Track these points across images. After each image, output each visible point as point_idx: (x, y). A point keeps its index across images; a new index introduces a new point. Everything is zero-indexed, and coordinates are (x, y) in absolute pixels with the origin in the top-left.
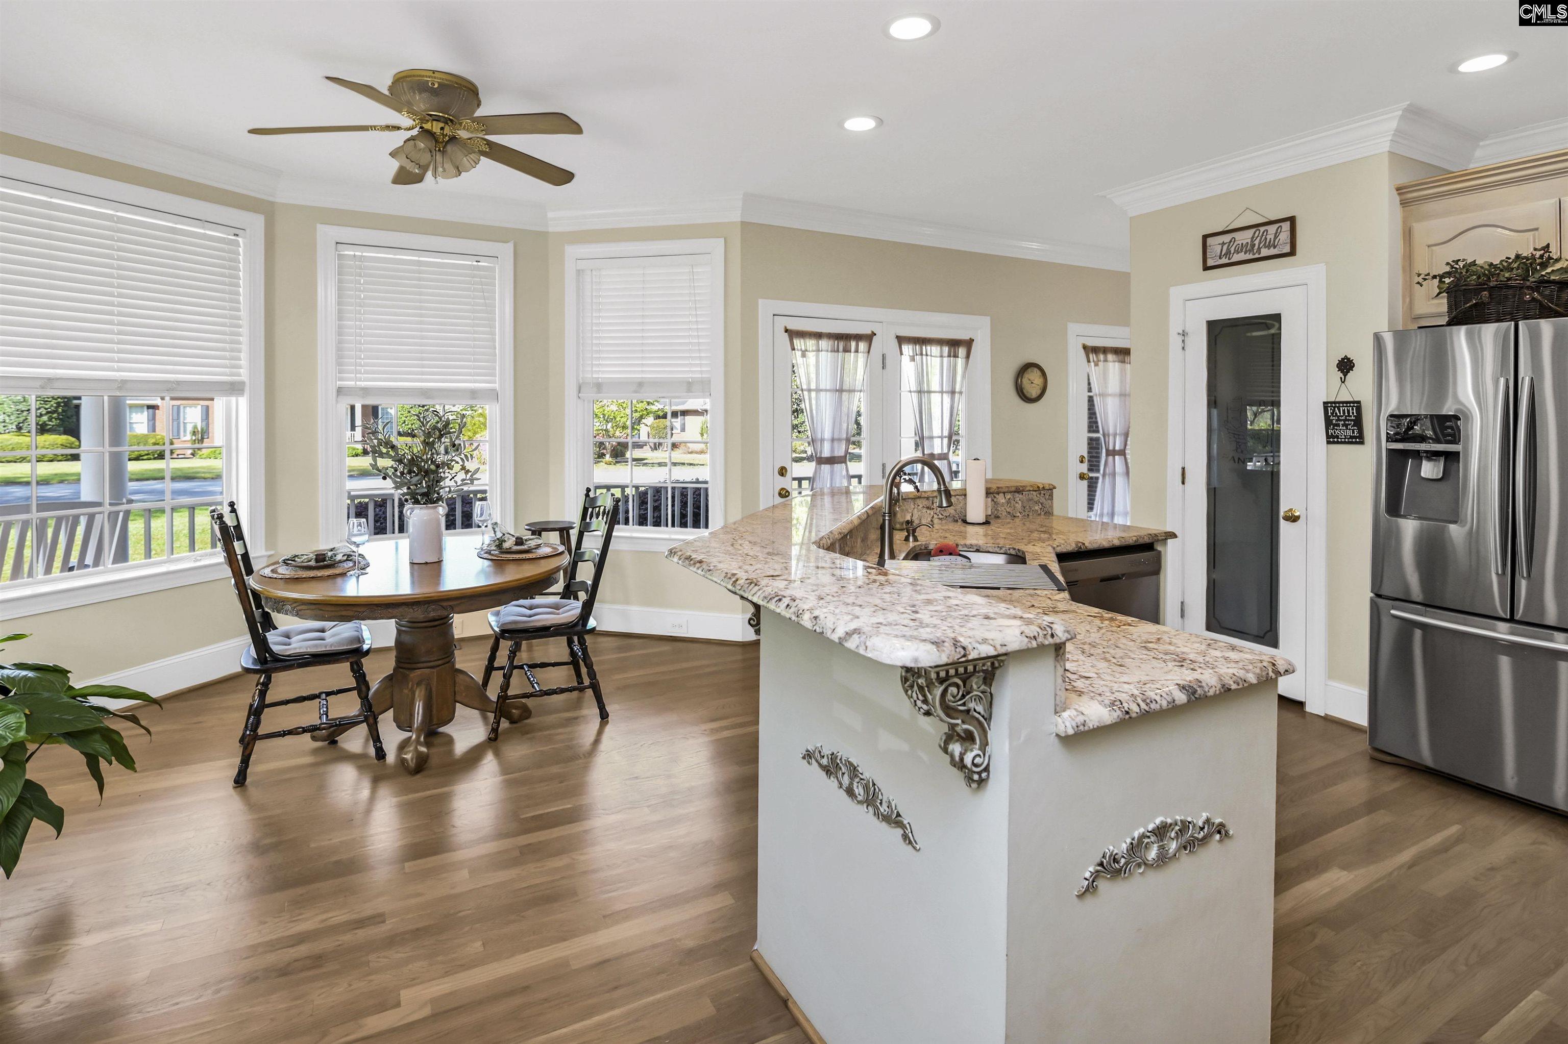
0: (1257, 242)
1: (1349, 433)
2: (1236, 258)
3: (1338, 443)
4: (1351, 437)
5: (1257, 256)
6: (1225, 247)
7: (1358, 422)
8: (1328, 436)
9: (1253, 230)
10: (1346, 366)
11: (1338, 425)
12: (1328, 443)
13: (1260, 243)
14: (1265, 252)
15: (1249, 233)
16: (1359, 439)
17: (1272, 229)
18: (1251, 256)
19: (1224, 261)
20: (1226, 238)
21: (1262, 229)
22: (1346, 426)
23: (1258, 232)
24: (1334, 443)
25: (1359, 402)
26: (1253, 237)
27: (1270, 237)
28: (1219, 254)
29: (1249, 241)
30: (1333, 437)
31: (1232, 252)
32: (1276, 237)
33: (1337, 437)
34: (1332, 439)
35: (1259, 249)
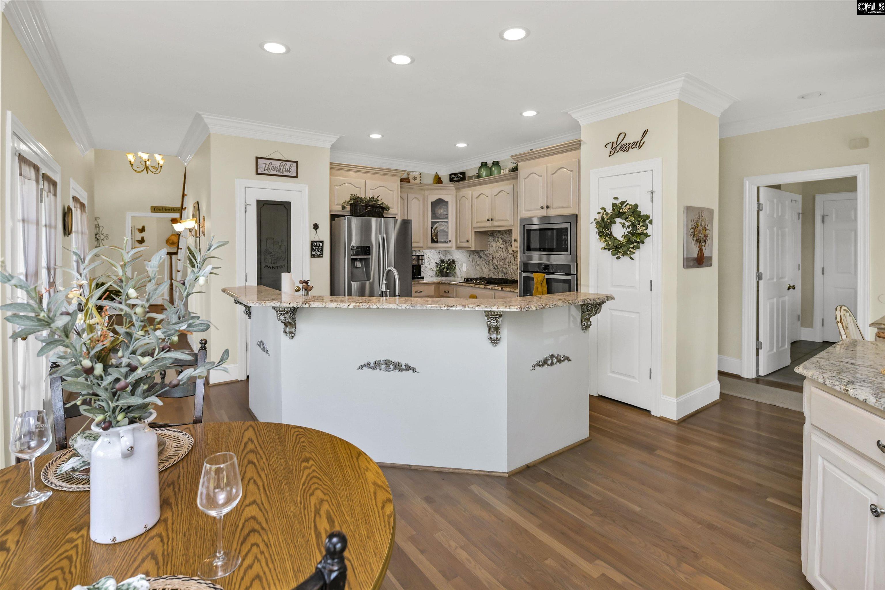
0: (282, 168)
1: (319, 253)
2: (272, 172)
3: (315, 257)
4: (320, 255)
5: (281, 174)
6: (267, 166)
7: (322, 249)
8: (312, 255)
9: (280, 162)
10: (316, 227)
11: (315, 250)
12: (311, 257)
13: (283, 169)
14: (285, 173)
15: (279, 163)
16: (321, 255)
17: (289, 164)
18: (279, 174)
19: (266, 172)
20: (268, 162)
21: (284, 163)
22: (318, 250)
23: (282, 164)
24: (313, 257)
25: (323, 241)
26: (280, 165)
27: (288, 167)
28: (264, 168)
29: (278, 166)
30: (313, 255)
31: (271, 169)
32: (290, 168)
33: (315, 255)
34: (312, 256)
35: (283, 171)
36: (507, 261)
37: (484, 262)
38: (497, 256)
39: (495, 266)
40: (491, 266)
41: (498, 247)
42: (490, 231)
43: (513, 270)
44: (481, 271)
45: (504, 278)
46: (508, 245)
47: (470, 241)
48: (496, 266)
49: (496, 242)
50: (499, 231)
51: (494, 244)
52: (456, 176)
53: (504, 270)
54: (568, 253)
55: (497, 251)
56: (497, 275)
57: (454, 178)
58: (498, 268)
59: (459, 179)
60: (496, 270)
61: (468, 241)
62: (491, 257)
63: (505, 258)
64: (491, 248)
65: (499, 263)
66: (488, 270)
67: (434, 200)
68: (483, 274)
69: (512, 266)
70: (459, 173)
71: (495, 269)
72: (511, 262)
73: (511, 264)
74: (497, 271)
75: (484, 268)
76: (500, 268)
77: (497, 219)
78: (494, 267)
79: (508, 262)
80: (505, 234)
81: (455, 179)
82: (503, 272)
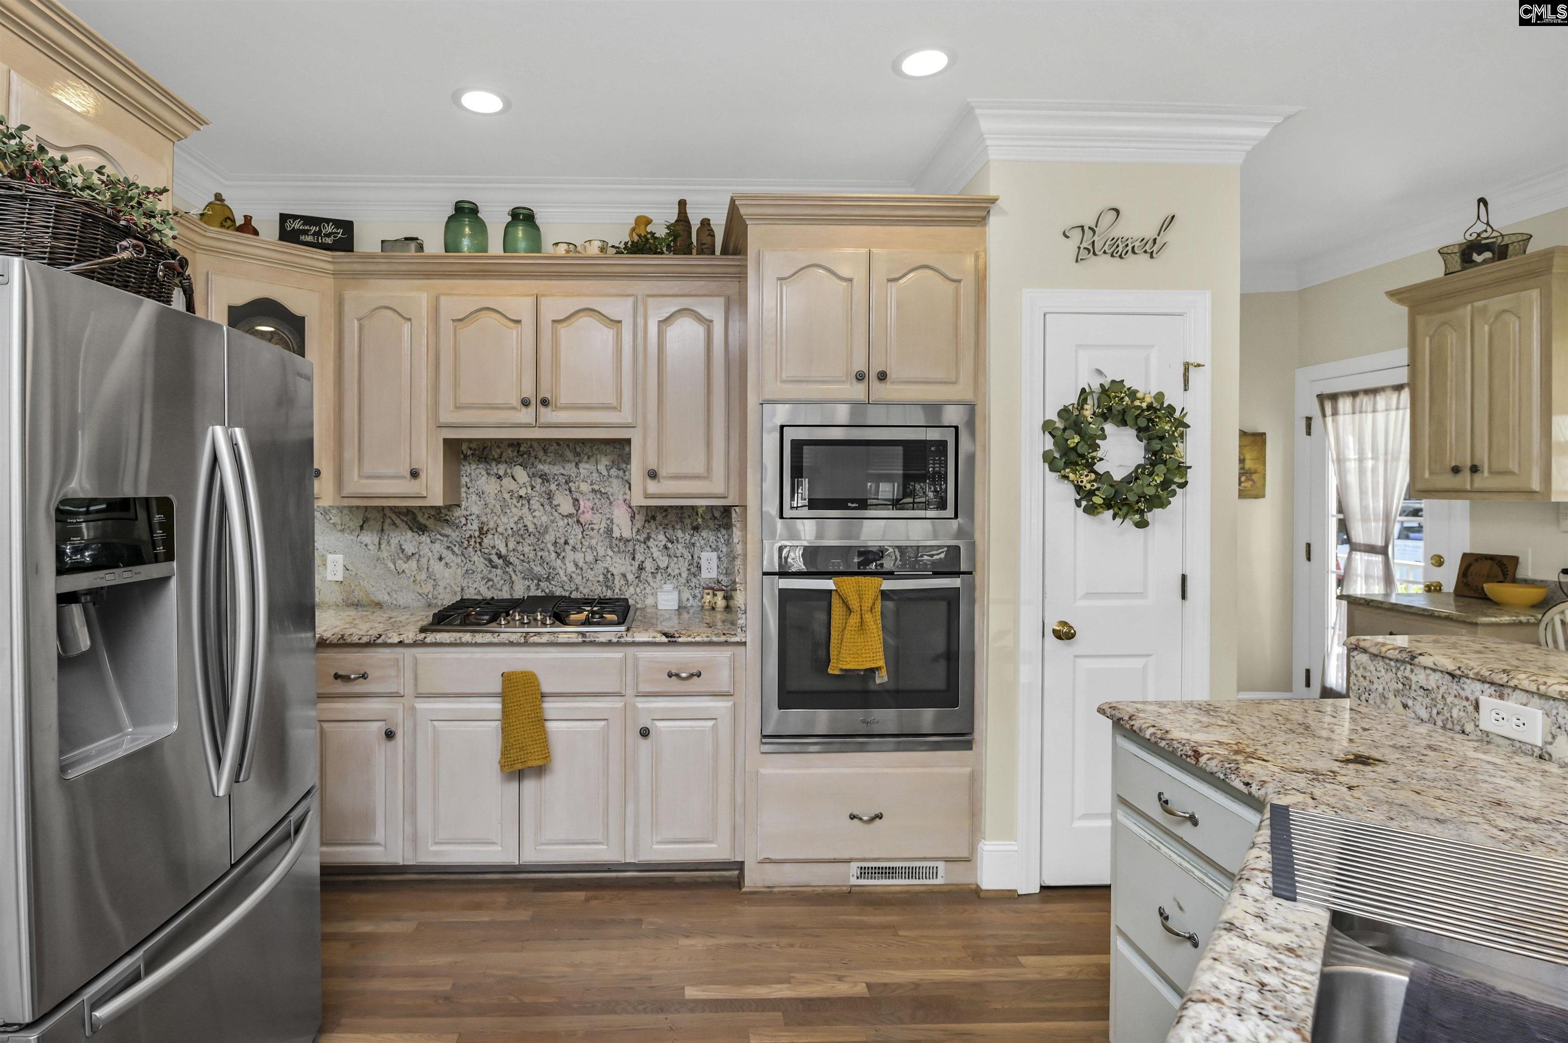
36: (549, 538)
37: (437, 546)
38: (507, 522)
39: (494, 558)
40: (475, 558)
41: (507, 496)
42: (470, 441)
43: (576, 565)
44: (423, 576)
45: (539, 593)
46: (553, 487)
47: (423, 475)
48: (500, 556)
49: (499, 477)
50: (515, 444)
51: (489, 486)
52: (314, 229)
53: (537, 569)
54: (950, 512)
55: (504, 506)
56: (506, 588)
57: (306, 232)
58: (508, 563)
59: (329, 241)
60: (499, 572)
61: (414, 474)
62: (475, 526)
63: (542, 531)
64: (474, 497)
65: (512, 545)
66: (459, 572)
67: (240, 301)
68: (434, 587)
69: (570, 555)
70: (328, 221)
71: (495, 567)
72: (566, 543)
73: (568, 548)
74: (505, 572)
75: (437, 567)
76: (517, 562)
77: (563, 400)
78: (490, 561)
79: (556, 543)
80: (541, 454)
81: (309, 239)
82: (530, 576)
